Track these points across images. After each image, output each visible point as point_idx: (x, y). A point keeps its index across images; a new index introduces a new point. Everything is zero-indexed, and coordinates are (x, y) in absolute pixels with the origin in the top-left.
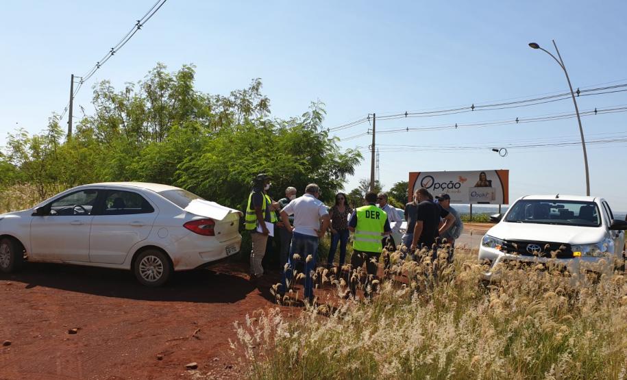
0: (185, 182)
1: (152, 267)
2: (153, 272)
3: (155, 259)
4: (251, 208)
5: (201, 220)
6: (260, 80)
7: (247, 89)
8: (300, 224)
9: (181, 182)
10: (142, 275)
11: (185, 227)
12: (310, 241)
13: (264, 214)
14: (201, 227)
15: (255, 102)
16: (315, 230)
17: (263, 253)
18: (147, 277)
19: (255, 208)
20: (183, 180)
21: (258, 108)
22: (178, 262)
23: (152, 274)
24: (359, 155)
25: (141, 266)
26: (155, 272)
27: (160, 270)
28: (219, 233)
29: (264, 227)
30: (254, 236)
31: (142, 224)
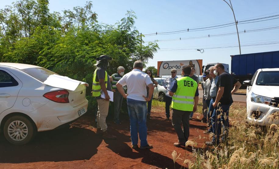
0: (45, 63)
1: (19, 129)
2: (20, 133)
3: (21, 123)
4: (97, 80)
5: (58, 91)
6: (91, 3)
7: (83, 8)
8: (132, 93)
9: (43, 63)
10: (11, 136)
11: (45, 97)
12: (140, 105)
13: (106, 85)
14: (58, 96)
15: (89, 16)
16: (144, 96)
17: (107, 114)
18: (15, 138)
19: (99, 80)
20: (43, 62)
21: (91, 19)
22: (41, 124)
23: (18, 135)
24: (157, 46)
25: (9, 129)
26: (21, 134)
27: (25, 132)
28: (72, 100)
29: (107, 95)
30: (99, 101)
31: (8, 95)
